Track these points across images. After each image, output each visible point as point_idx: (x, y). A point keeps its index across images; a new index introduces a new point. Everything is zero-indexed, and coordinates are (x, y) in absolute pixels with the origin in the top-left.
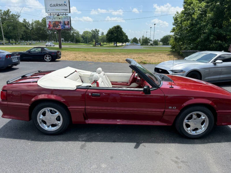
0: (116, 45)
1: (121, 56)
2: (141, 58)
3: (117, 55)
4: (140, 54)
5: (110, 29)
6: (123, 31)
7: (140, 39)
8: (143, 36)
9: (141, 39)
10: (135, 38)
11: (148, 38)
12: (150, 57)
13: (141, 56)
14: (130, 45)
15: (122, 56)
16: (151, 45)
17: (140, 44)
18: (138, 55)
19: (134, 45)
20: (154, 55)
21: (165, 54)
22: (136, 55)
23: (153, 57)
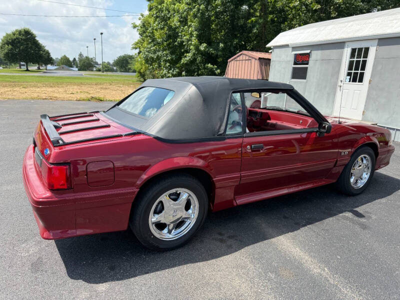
0: (27, 68)
1: (42, 89)
2: (87, 93)
3: (35, 86)
4: (83, 86)
5: (7, 34)
6: (37, 41)
7: (75, 59)
8: (81, 55)
9: (77, 59)
10: (65, 56)
11: (92, 59)
12: (103, 91)
13: (85, 88)
14: (56, 69)
15: (44, 89)
16: (99, 70)
17: (77, 69)
18: (79, 87)
19: (64, 70)
20: (110, 87)
21: (128, 86)
22: (75, 87)
23: (108, 91)
